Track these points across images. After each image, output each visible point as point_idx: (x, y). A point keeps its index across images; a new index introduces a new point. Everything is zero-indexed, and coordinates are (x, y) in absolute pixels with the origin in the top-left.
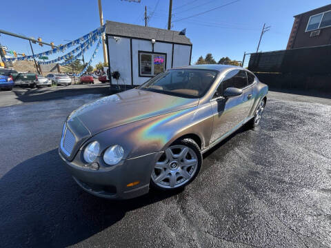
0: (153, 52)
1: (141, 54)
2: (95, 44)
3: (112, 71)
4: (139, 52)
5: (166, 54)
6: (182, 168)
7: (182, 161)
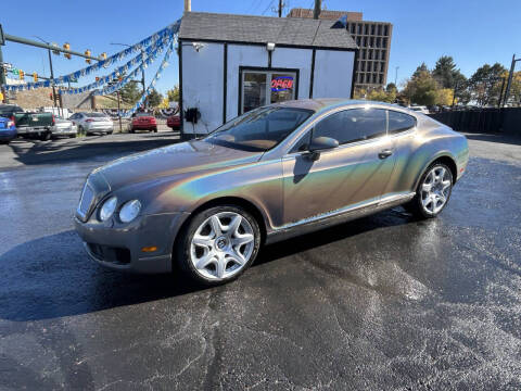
0: (270, 68)
1: (245, 72)
2: (161, 54)
3: (185, 109)
4: (241, 68)
5: (297, 71)
6: (233, 247)
7: (233, 236)
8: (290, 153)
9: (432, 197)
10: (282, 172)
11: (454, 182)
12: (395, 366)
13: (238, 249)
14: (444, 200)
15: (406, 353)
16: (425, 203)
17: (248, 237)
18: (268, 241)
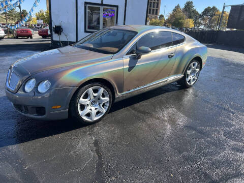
0: (102, 4)
1: (87, 6)
3: (53, 26)
4: (86, 3)
5: (117, 7)
6: (99, 104)
7: (99, 99)
8: (126, 55)
9: (191, 77)
10: (123, 65)
11: (201, 69)
12: (183, 157)
13: (101, 105)
14: (196, 78)
15: (187, 151)
16: (188, 80)
17: (107, 99)
18: (116, 101)
